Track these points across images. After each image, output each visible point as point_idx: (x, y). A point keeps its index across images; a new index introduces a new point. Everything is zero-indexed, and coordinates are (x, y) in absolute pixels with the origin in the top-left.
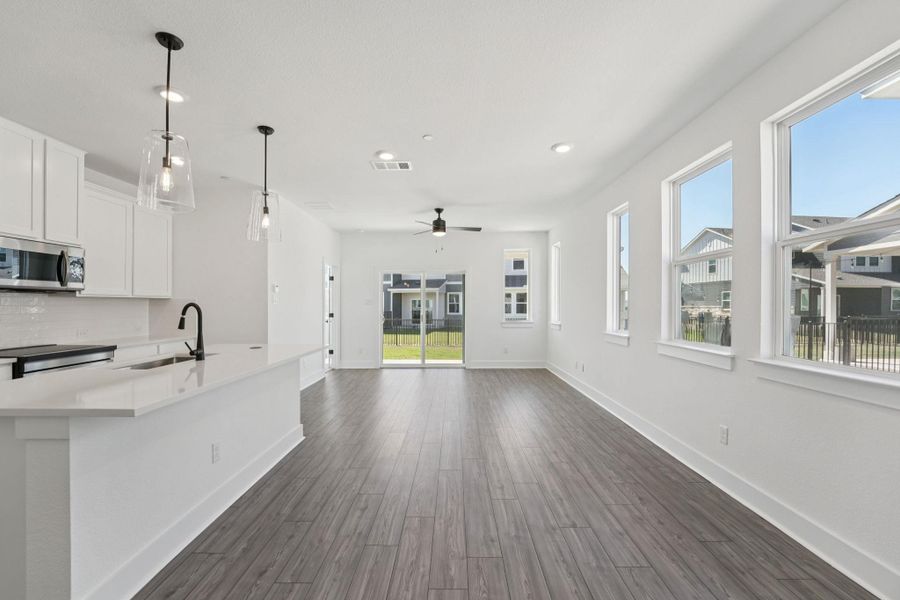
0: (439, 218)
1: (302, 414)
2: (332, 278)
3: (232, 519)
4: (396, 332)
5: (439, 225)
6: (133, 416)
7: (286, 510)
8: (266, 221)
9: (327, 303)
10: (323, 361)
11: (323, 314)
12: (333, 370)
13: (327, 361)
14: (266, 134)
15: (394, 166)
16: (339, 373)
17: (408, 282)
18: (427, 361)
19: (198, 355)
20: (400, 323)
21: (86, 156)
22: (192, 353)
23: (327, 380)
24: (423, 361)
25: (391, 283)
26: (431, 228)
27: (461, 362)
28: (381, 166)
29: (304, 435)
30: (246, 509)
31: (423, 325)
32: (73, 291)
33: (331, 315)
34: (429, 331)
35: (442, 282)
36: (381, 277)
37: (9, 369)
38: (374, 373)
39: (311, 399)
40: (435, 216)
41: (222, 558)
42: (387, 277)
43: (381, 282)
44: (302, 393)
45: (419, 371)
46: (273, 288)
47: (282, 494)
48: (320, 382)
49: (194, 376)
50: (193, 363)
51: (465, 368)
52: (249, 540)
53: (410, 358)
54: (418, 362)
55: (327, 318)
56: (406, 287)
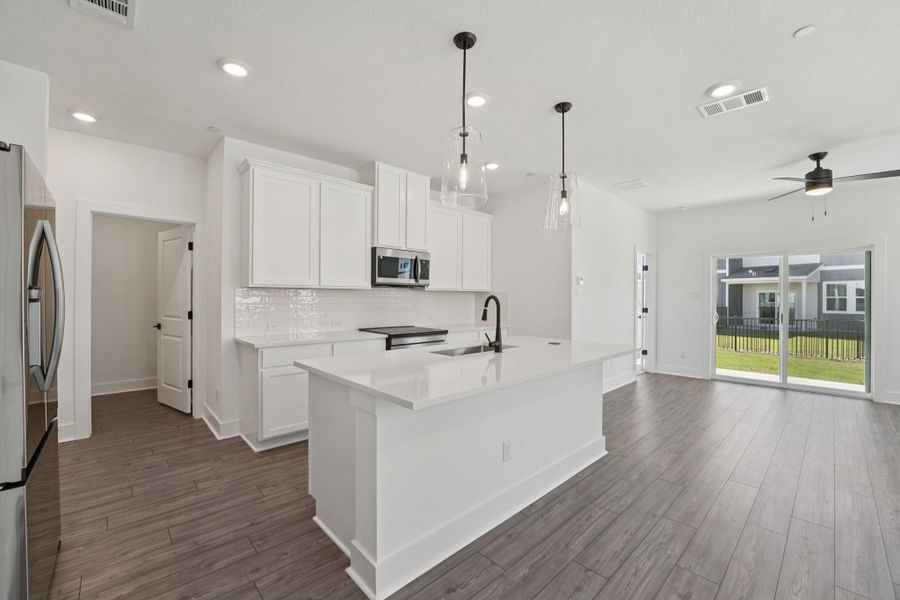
0: (819, 168)
1: (603, 424)
2: (645, 268)
3: (519, 528)
4: (735, 334)
5: (819, 178)
6: (411, 408)
7: (577, 546)
8: (564, 207)
9: (639, 297)
10: (635, 361)
11: (635, 308)
12: (646, 373)
13: (639, 361)
14: (563, 111)
15: (737, 103)
16: (655, 379)
17: (754, 269)
18: (792, 380)
19: (496, 346)
20: (741, 322)
21: (431, 181)
22: (490, 344)
23: (640, 385)
24: (785, 379)
25: (726, 271)
26: (803, 185)
27: (862, 388)
28: (714, 109)
29: (607, 449)
30: (534, 522)
31: (783, 328)
32: (423, 286)
33: (645, 310)
34: (792, 334)
35: (813, 267)
36: (713, 263)
37: (383, 344)
38: (705, 385)
39: (617, 405)
40: (812, 166)
41: (502, 575)
42: (721, 264)
43: (713, 272)
44: (606, 397)
45: (775, 393)
46: (578, 280)
47: (573, 520)
48: (631, 384)
49: (493, 367)
50: (491, 354)
51: (871, 401)
52: (532, 566)
53: (760, 371)
54: (775, 378)
55: (640, 313)
56: (751, 276)
